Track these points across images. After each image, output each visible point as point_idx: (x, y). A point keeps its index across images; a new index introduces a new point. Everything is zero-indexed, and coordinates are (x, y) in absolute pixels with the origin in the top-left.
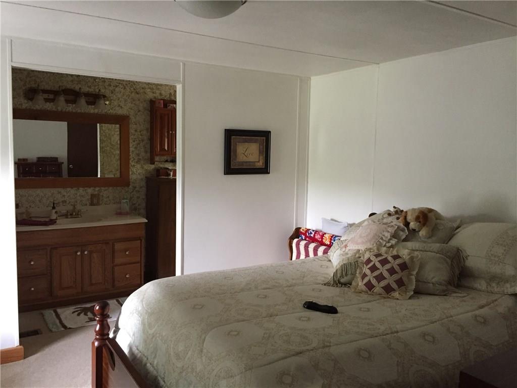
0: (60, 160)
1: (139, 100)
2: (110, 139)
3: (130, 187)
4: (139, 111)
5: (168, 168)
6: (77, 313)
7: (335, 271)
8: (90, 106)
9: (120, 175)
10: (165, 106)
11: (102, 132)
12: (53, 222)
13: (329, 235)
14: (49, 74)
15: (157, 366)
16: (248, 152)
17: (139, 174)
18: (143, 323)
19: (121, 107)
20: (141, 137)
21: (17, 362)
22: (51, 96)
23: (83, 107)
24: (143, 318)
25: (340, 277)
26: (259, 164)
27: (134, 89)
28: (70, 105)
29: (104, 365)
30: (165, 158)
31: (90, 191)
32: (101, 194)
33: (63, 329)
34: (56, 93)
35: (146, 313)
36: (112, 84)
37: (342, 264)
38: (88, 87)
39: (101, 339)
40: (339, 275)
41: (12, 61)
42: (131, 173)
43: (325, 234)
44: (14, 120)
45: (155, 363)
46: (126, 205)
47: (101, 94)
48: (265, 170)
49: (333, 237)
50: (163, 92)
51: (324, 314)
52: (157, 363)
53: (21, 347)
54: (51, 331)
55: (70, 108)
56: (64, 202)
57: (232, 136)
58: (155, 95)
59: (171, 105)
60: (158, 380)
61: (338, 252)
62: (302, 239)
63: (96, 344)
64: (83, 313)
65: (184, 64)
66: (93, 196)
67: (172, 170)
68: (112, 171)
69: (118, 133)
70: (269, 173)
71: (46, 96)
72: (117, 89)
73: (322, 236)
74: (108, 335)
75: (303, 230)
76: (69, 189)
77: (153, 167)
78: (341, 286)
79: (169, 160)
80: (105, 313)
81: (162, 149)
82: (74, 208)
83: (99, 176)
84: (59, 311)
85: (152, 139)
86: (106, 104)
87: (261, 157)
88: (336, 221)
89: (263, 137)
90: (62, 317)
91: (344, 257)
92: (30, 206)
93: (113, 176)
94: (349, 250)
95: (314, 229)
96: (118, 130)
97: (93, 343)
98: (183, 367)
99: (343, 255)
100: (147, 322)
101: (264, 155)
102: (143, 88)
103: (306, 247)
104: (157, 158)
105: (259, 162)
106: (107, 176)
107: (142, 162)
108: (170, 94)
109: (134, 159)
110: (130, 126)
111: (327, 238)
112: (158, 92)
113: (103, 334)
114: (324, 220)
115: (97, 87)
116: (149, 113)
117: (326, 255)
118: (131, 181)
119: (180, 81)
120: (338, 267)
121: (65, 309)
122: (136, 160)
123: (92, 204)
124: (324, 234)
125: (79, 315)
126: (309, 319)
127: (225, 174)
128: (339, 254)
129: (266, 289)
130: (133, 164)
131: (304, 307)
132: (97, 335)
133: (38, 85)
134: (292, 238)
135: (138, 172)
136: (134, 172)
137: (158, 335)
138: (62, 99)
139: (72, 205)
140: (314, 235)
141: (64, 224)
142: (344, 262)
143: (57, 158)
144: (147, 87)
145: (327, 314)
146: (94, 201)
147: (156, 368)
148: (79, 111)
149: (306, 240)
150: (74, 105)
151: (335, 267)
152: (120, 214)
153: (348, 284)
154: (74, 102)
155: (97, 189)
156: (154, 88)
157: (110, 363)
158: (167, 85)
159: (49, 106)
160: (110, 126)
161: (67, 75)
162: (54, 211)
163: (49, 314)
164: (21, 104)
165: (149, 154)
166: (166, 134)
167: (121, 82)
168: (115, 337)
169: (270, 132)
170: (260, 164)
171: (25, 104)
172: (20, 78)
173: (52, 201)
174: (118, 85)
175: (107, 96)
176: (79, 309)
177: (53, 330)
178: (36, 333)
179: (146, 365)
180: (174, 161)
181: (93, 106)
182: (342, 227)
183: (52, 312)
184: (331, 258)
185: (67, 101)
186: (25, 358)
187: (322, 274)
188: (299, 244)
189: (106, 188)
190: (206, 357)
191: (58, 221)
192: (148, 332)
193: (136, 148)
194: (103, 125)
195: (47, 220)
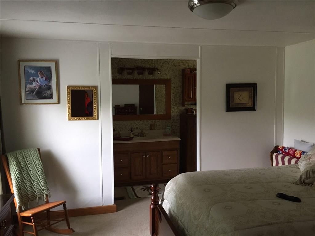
0: (135, 106)
1: (176, 70)
2: (161, 93)
3: (171, 120)
4: (176, 76)
5: (192, 109)
6: (143, 190)
7: (301, 174)
8: (150, 75)
9: (166, 113)
10: (191, 72)
11: (156, 89)
12: (131, 139)
13: (299, 151)
14: (129, 60)
15: (184, 222)
16: (242, 97)
17: (176, 112)
18: (176, 197)
19: (167, 75)
20: (177, 91)
21: (113, 213)
22: (131, 71)
23: (147, 76)
24: (176, 194)
25: (305, 179)
26: (248, 104)
27: (174, 64)
28: (140, 75)
29: (156, 219)
30: (191, 102)
31: (150, 122)
32: (156, 124)
33: (136, 198)
34: (133, 69)
35: (178, 192)
36: (161, 62)
37: (307, 170)
38: (149, 65)
39: (154, 204)
40: (304, 177)
41: (111, 54)
42: (171, 112)
43: (297, 150)
44: (113, 85)
45: (183, 221)
46: (169, 130)
47: (156, 68)
48: (253, 108)
49: (302, 153)
50: (190, 64)
51: (291, 202)
52: (184, 221)
53: (115, 205)
54: (130, 198)
55: (140, 77)
56: (137, 128)
57: (230, 88)
58: (185, 66)
59: (194, 71)
60: (185, 231)
61: (304, 162)
62: (280, 154)
63: (152, 207)
64: (146, 190)
65: (201, 47)
66: (151, 125)
67: (195, 109)
68: (161, 111)
69: (165, 89)
70: (256, 110)
71: (128, 71)
72: (164, 65)
73: (295, 152)
74: (158, 202)
75: (280, 147)
76: (139, 121)
77: (184, 108)
78: (306, 185)
79: (193, 104)
80: (157, 189)
81: (189, 97)
82: (142, 131)
83: (155, 114)
84: (134, 187)
85: (183, 92)
86: (158, 73)
87: (250, 100)
88: (305, 142)
89: (252, 88)
90: (136, 191)
91: (308, 166)
92: (120, 131)
93: (162, 114)
94: (312, 161)
95: (289, 147)
96: (165, 87)
97: (150, 206)
98: (198, 224)
99: (307, 164)
100: (179, 197)
101: (252, 99)
102: (178, 63)
103: (283, 159)
104: (186, 103)
105: (249, 103)
106: (159, 114)
107: (178, 105)
108: (194, 65)
109: (173, 104)
110: (171, 85)
111: (298, 153)
112: (187, 64)
113: (155, 201)
114: (296, 141)
115: (154, 64)
116: (182, 77)
117: (296, 164)
118: (171, 116)
119: (199, 57)
120: (304, 172)
121: (137, 187)
122: (174, 104)
123: (151, 129)
124: (295, 151)
125: (144, 190)
126: (279, 204)
127: (226, 111)
128: (304, 163)
129: (251, 183)
130: (172, 107)
131: (277, 196)
132: (152, 202)
133: (124, 66)
134: (272, 153)
135: (176, 111)
136: (173, 111)
137: (184, 204)
138: (136, 72)
139: (141, 130)
140: (289, 151)
141: (137, 140)
142: (308, 169)
143: (134, 104)
144: (181, 62)
145: (293, 202)
146: (152, 127)
147: (183, 224)
148: (144, 78)
149: (283, 154)
150: (142, 75)
151: (301, 172)
152: (165, 135)
153: (311, 184)
154: (142, 73)
155: (154, 121)
156: (185, 62)
157: (159, 219)
158: (192, 60)
159: (129, 77)
160: (161, 85)
161: (139, 59)
162: (132, 133)
163: (129, 188)
164: (116, 77)
165: (181, 101)
166: (191, 88)
167: (166, 61)
168: (162, 204)
169: (256, 84)
170: (250, 105)
171: (118, 76)
172: (116, 63)
173: (131, 127)
174: (164, 62)
175: (159, 69)
176: (144, 187)
177: (131, 198)
178: (122, 198)
179: (178, 221)
180: (195, 104)
181: (152, 75)
182: (309, 146)
183: (131, 188)
184: (299, 167)
185: (139, 74)
186: (117, 211)
187: (293, 176)
188: (278, 157)
189: (158, 120)
190: (211, 220)
191: (134, 139)
192: (179, 202)
193: (174, 97)
194: (157, 85)
195: (129, 138)
